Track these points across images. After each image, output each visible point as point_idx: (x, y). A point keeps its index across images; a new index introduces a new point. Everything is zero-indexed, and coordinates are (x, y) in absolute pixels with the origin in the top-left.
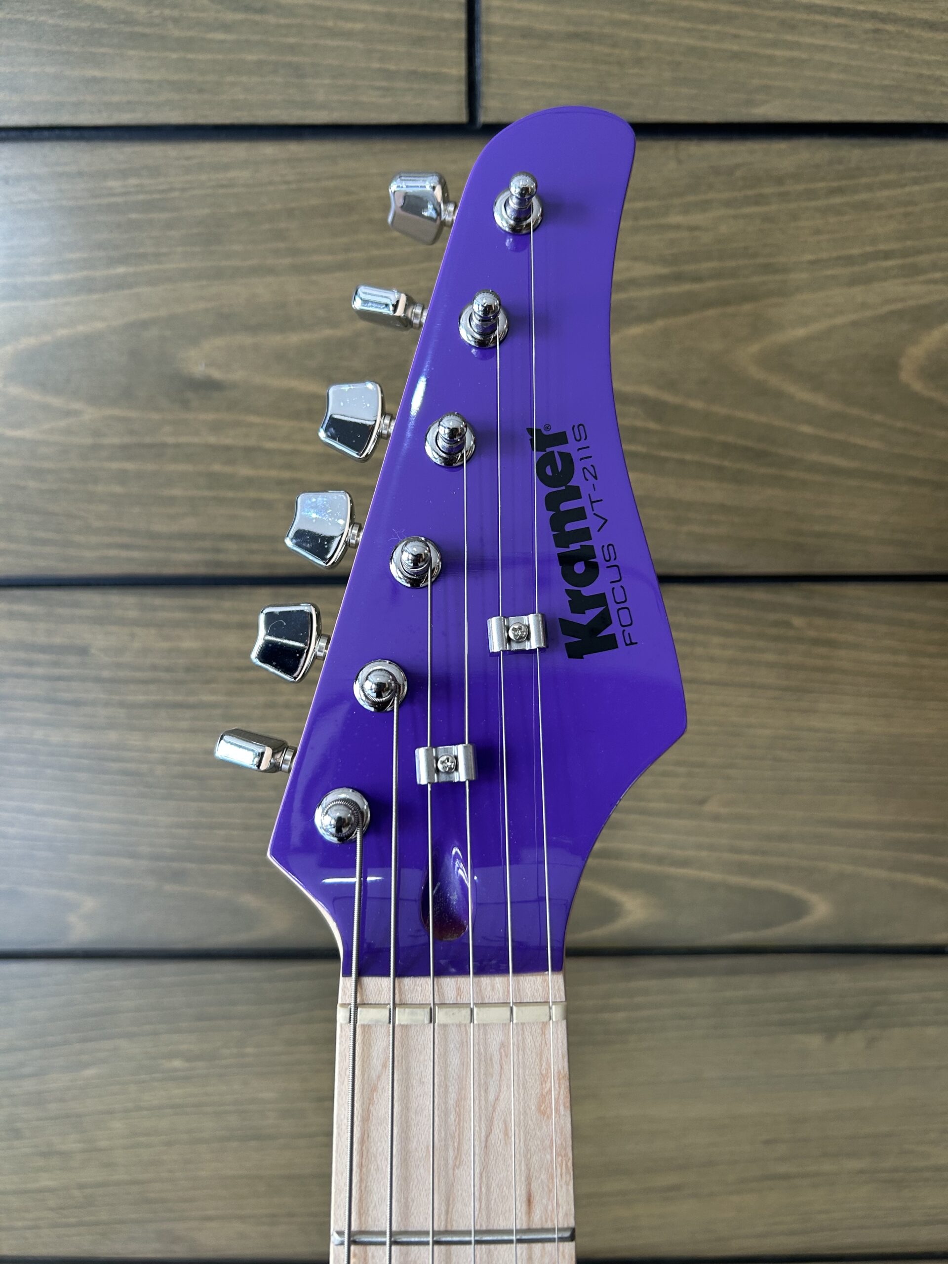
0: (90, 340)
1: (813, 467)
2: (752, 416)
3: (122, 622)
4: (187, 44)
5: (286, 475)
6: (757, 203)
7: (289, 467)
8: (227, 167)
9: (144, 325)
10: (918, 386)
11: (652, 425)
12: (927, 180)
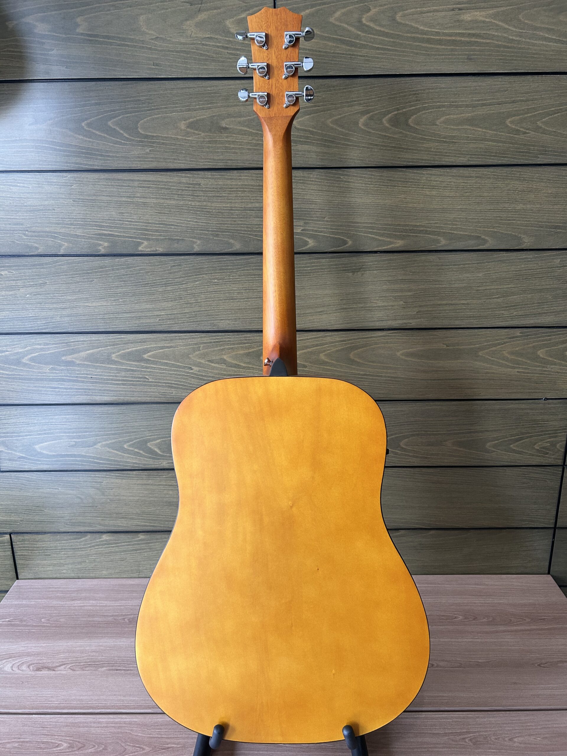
0: (203, 119)
1: (343, 144)
2: (330, 134)
3: (207, 178)
4: (223, 62)
5: (240, 146)
6: (330, 91)
7: (241, 145)
8: (230, 85)
9: (214, 116)
10: (363, 127)
11: (311, 136)
12: (361, 86)
